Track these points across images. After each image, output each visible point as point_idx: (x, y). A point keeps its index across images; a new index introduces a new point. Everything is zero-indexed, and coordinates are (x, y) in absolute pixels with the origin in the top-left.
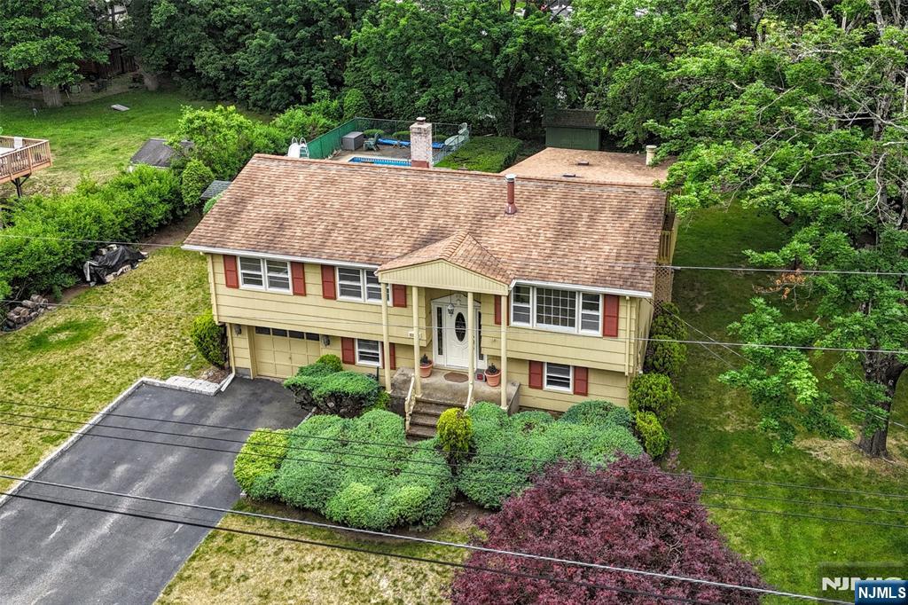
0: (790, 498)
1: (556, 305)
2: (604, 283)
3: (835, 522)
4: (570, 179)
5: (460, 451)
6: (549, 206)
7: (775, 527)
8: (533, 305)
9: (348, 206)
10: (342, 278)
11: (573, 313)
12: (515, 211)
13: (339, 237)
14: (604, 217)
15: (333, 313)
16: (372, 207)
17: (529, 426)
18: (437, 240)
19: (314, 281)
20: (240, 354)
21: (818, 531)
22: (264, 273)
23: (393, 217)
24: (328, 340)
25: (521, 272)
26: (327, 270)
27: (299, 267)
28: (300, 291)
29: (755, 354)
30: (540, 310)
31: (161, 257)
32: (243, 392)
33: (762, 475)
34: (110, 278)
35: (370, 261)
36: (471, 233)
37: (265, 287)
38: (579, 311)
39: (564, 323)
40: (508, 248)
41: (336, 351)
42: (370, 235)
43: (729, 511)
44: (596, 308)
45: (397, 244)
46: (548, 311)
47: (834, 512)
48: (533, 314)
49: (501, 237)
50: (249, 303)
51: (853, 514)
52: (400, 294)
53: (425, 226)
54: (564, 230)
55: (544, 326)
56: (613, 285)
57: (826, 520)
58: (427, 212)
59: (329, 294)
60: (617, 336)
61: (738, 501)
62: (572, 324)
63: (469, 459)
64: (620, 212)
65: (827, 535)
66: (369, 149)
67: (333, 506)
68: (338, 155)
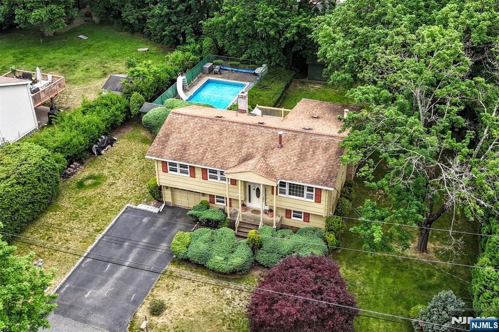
0: (384, 267)
1: (296, 190)
2: (315, 183)
3: (399, 277)
4: (307, 131)
5: (256, 246)
6: (296, 144)
7: (375, 278)
8: (287, 188)
9: (212, 140)
10: (210, 172)
11: (303, 193)
12: (282, 147)
13: (209, 155)
14: (319, 152)
15: (206, 185)
16: (222, 141)
17: (283, 236)
18: (249, 160)
19: (198, 174)
20: (167, 197)
21: (390, 281)
22: (178, 168)
23: (231, 147)
24: (204, 194)
25: (282, 176)
26: (204, 171)
27: (193, 169)
28: (193, 175)
29: (363, 222)
30: (290, 190)
31: (123, 140)
32: (169, 212)
33: (375, 258)
34: (103, 152)
35: (221, 168)
36: (263, 156)
37: (178, 173)
38: (306, 192)
39: (300, 196)
40: (278, 164)
41: (207, 199)
42: (222, 155)
43: (359, 271)
44: (312, 191)
45: (233, 160)
46: (293, 191)
47: (400, 274)
48: (287, 191)
49: (276, 159)
50: (172, 179)
51: (407, 274)
52: (234, 182)
53: (244, 152)
54: (302, 157)
55: (291, 196)
56: (319, 184)
57: (396, 277)
58: (245, 145)
59: (205, 178)
60: (320, 202)
61: (363, 268)
62: (303, 196)
63: (259, 249)
64: (326, 149)
65: (394, 282)
66: (216, 73)
67: (210, 264)
68: (200, 77)
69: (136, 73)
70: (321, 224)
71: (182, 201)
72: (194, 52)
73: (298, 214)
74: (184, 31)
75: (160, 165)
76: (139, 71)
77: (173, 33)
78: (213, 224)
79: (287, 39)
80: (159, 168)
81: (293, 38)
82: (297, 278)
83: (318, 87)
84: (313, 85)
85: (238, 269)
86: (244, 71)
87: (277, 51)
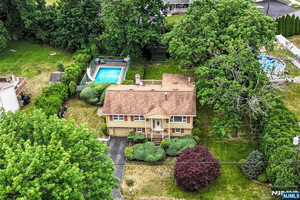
0: (221, 147)
1: (178, 119)
2: (187, 114)
3: (229, 150)
4: (176, 91)
6: (173, 98)
7: (219, 152)
8: (173, 119)
9: (132, 102)
10: (135, 117)
11: (181, 119)
12: (167, 100)
13: (133, 109)
14: (185, 99)
15: (133, 124)
16: (137, 101)
17: (176, 141)
18: (153, 108)
19: (129, 119)
20: (111, 132)
21: (226, 152)
22: (118, 117)
23: (143, 103)
24: (130, 128)
25: (172, 114)
26: (132, 117)
27: (126, 117)
28: (126, 120)
29: (215, 128)
30: (175, 119)
32: (114, 140)
33: (216, 144)
34: (63, 115)
35: (141, 114)
36: (160, 106)
37: (118, 120)
38: (183, 119)
39: (179, 121)
40: (168, 108)
41: (133, 130)
42: (139, 108)
43: (211, 150)
44: (186, 118)
45: (146, 110)
46: (176, 119)
47: (229, 148)
48: (174, 120)
49: (166, 105)
50: (115, 123)
51: (232, 148)
52: (147, 120)
53: (150, 105)
54: (178, 103)
55: (176, 122)
56: (189, 115)
57: (227, 150)
58: (149, 102)
59: (132, 120)
60: (189, 123)
61: (213, 149)
62: (181, 121)
63: (167, 148)
64: (188, 98)
65: (227, 152)
66: (102, 64)
67: (146, 159)
68: (95, 67)
69: (70, 71)
70: (189, 133)
71: (119, 133)
72: (87, 53)
73: (178, 130)
74: (80, 42)
75: (109, 117)
76: (71, 70)
77: (73, 44)
78: (141, 141)
79: (144, 43)
80: (108, 119)
81: (148, 42)
82: (194, 156)
83: (159, 64)
84: (155, 64)
85: (161, 159)
86: (117, 60)
87: (139, 49)
